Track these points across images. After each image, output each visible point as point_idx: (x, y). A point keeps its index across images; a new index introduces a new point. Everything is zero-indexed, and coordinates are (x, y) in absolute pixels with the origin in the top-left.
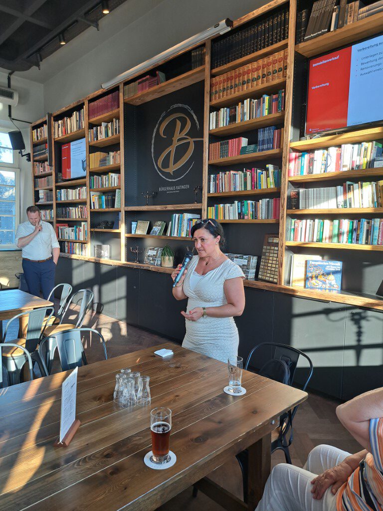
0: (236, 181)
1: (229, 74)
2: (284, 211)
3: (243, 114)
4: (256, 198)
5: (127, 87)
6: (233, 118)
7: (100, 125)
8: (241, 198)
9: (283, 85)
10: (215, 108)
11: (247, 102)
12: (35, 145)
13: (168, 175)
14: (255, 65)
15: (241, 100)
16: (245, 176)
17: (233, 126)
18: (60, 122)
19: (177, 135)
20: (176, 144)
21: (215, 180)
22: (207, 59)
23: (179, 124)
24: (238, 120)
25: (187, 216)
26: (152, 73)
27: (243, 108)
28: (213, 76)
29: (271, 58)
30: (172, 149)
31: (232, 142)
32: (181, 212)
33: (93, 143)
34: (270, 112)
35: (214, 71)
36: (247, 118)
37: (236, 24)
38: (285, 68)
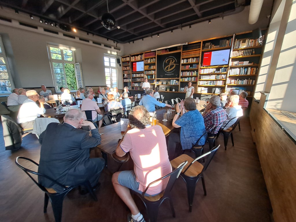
0: (188, 74)
1: (187, 53)
2: (198, 80)
3: (190, 61)
4: (191, 77)
5: (158, 51)
6: (187, 61)
7: (149, 59)
8: (188, 77)
9: (199, 57)
10: (183, 59)
11: (191, 59)
12: (123, 62)
13: (168, 71)
14: (193, 52)
15: (190, 58)
16: (190, 73)
17: (187, 63)
18: (133, 57)
19: (171, 63)
20: (170, 65)
21: (182, 73)
22: (182, 49)
23: (171, 61)
24: (189, 62)
25: (175, 80)
26: (166, 49)
27: (190, 60)
28: (183, 52)
29: (197, 51)
30: (169, 66)
31: (187, 66)
32: (173, 79)
33: (146, 63)
34: (196, 61)
35: (183, 51)
36: (191, 62)
37: (189, 43)
38: (200, 54)
